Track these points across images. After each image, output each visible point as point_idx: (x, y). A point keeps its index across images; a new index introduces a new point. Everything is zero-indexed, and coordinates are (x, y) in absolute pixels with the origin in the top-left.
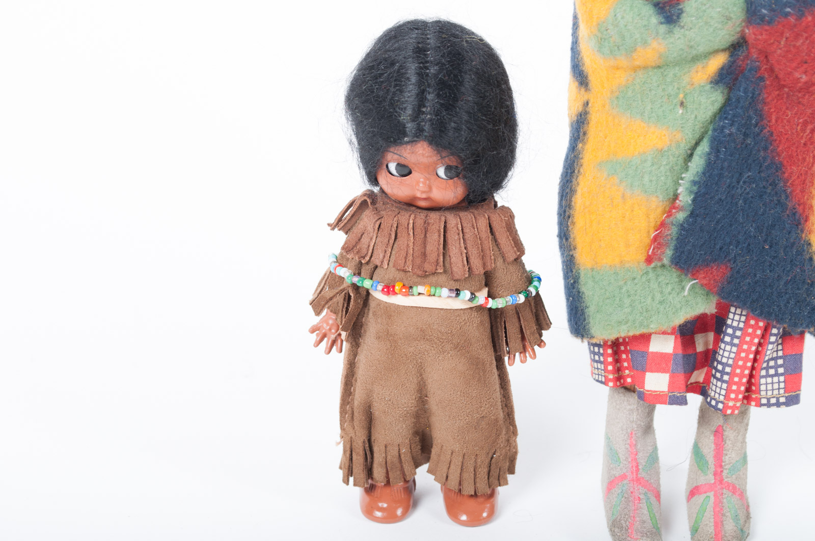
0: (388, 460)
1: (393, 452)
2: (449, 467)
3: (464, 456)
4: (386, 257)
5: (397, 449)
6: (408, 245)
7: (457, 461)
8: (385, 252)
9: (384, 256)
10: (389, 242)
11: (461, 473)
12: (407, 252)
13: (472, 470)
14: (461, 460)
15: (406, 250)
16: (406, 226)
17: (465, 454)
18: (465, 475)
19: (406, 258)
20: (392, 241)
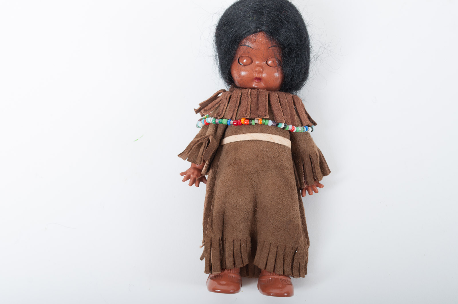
0: (234, 251)
1: (237, 245)
2: (268, 256)
3: (278, 247)
4: (234, 114)
5: (240, 243)
6: (248, 104)
7: (274, 250)
8: (234, 111)
9: (233, 114)
10: (236, 105)
11: (275, 260)
12: (247, 107)
13: (282, 258)
14: (276, 250)
15: (246, 107)
16: (247, 93)
17: (278, 245)
18: (278, 261)
19: (246, 111)
20: (238, 105)
